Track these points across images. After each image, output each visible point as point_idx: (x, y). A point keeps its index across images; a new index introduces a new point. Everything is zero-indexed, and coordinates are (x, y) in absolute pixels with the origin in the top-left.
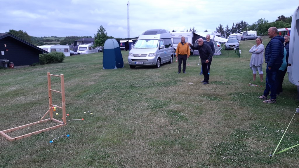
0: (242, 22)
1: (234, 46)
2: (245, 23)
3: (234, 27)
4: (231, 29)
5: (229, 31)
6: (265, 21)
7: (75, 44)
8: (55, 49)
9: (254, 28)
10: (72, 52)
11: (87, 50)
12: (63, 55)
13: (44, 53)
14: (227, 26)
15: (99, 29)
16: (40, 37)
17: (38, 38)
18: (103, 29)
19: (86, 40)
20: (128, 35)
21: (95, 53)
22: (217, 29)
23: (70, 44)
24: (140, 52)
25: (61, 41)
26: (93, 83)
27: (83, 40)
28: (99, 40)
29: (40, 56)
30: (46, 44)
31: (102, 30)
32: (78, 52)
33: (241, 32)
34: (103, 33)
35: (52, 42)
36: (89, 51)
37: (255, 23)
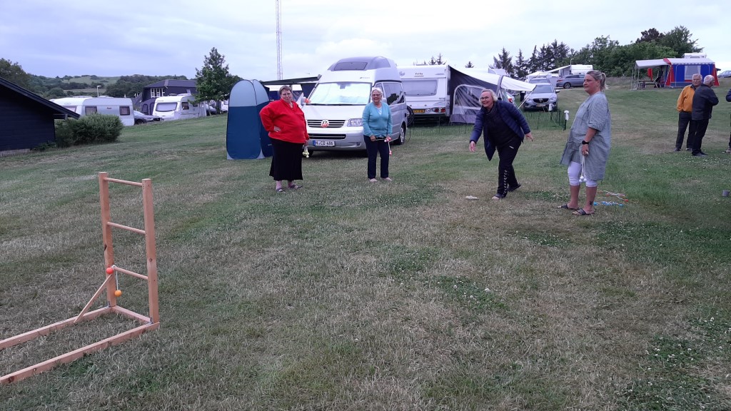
0: (555, 45)
1: (546, 100)
2: (562, 46)
3: (537, 55)
4: (530, 60)
5: (524, 65)
6: (611, 42)
7: (146, 95)
8: (95, 107)
9: (584, 58)
10: (139, 114)
11: (177, 110)
12: (117, 123)
13: (69, 116)
14: (521, 54)
15: (209, 56)
16: (54, 77)
17: (50, 79)
19: (173, 86)
20: (280, 73)
21: (200, 118)
22: (495, 60)
23: (131, 93)
24: (326, 115)
25: (108, 88)
26: (207, 198)
27: (166, 84)
28: (207, 84)
29: (58, 125)
30: (71, 95)
31: (215, 58)
32: (156, 114)
33: (553, 68)
34: (219, 67)
35: (84, 88)
36: (183, 114)
37: (588, 46)
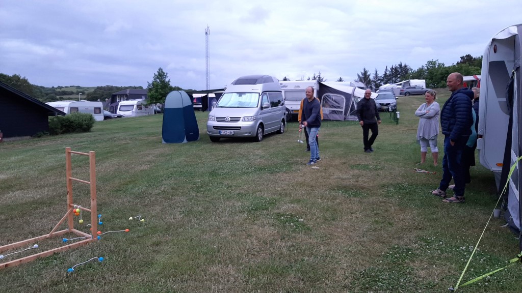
0: (400, 65)
1: (388, 104)
2: (405, 66)
3: (388, 73)
4: (383, 76)
5: (379, 80)
6: (439, 64)
7: (114, 99)
8: (77, 108)
9: (420, 75)
10: (107, 113)
11: (134, 110)
12: (91, 119)
13: (58, 114)
14: (376, 72)
15: (157, 74)
16: (51, 87)
17: (47, 88)
18: (164, 73)
19: (132, 93)
20: (207, 85)
21: (149, 116)
22: (359, 76)
23: (104, 99)
24: (228, 114)
25: (88, 95)
26: (145, 167)
27: (128, 92)
28: (155, 92)
29: (51, 120)
30: (61, 99)
31: (161, 75)
32: (119, 113)
33: (399, 81)
34: (164, 81)
35: (71, 95)
36: (138, 113)
37: (423, 67)
